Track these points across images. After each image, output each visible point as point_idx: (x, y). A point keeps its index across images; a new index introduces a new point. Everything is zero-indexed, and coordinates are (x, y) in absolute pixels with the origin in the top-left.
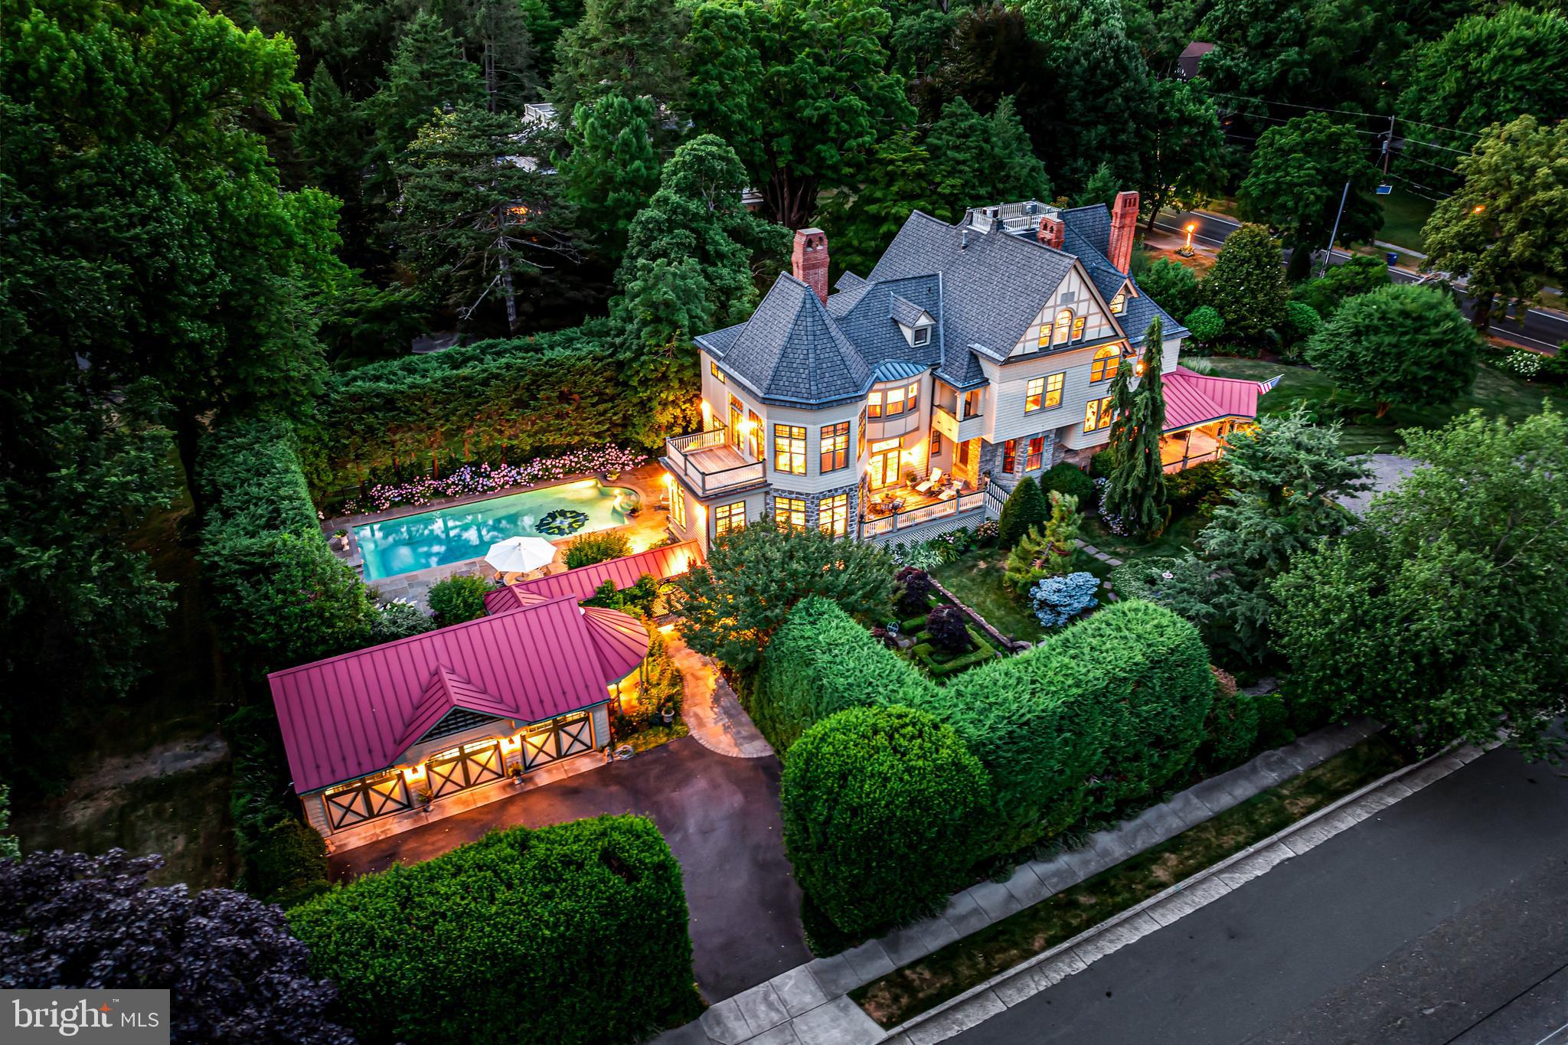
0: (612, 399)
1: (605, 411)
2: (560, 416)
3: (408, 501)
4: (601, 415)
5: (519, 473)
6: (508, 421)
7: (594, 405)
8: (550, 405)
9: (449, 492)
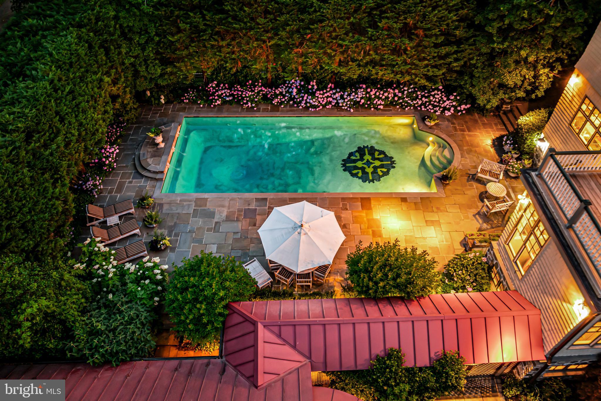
0: (459, 42)
1: (447, 55)
2: (397, 51)
3: (238, 101)
4: (441, 58)
5: (342, 97)
6: (341, 46)
7: (436, 46)
8: (389, 36)
9: (275, 102)
